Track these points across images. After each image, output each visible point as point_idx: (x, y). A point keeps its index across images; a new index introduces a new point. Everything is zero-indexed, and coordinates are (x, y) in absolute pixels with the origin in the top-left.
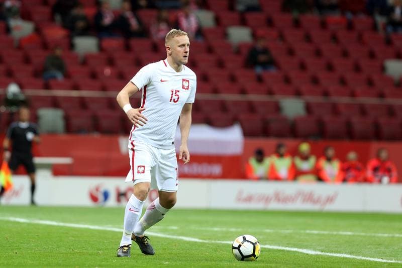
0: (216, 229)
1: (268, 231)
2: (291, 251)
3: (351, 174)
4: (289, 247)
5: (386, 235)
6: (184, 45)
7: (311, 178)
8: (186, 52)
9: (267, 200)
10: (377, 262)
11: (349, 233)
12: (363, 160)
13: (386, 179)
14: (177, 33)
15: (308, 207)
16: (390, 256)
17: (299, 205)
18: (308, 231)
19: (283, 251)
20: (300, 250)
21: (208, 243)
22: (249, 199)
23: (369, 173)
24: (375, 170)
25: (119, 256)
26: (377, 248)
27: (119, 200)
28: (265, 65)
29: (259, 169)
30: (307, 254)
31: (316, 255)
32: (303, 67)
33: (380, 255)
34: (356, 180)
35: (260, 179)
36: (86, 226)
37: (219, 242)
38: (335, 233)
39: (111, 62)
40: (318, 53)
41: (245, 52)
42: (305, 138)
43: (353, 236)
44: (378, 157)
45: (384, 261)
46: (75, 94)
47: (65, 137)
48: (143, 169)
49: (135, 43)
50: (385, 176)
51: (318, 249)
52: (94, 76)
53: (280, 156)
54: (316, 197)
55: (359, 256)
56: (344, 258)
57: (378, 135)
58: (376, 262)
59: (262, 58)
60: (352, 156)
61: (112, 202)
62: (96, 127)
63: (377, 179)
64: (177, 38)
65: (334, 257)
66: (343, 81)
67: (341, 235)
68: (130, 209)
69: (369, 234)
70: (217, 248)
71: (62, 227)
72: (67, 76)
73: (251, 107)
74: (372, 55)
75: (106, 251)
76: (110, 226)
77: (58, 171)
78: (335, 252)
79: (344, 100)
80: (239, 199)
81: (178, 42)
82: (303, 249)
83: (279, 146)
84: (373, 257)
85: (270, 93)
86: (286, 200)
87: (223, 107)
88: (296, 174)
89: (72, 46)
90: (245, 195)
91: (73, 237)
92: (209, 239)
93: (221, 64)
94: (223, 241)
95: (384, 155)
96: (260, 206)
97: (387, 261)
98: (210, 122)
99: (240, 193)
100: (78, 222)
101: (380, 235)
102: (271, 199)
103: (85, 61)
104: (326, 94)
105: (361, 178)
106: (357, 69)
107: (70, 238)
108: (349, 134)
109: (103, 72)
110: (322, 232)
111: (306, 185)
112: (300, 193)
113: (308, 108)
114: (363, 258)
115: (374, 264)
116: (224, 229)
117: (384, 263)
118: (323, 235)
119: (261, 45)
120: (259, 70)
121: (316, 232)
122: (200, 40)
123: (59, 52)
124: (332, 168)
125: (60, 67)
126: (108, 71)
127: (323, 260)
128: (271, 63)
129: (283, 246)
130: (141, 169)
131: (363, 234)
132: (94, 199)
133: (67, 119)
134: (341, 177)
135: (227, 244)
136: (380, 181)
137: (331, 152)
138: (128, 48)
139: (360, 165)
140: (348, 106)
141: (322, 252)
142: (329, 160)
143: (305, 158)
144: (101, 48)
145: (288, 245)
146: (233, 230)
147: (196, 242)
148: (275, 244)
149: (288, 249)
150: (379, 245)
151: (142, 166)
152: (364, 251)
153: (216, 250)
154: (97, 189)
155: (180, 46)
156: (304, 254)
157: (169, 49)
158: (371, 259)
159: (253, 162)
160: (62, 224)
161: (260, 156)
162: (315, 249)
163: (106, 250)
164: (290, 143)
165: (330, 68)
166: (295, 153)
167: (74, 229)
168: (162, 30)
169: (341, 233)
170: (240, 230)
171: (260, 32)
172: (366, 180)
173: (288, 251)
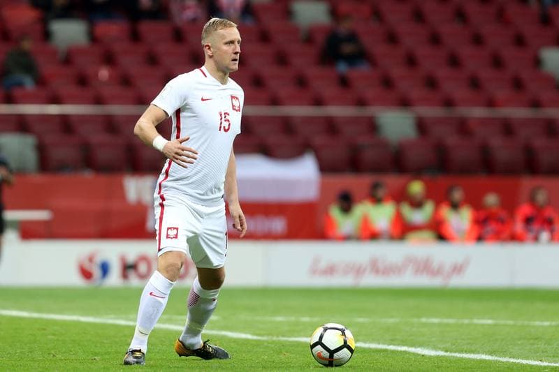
0: (279, 319)
1: (361, 320)
2: (397, 351)
3: (491, 228)
4: (394, 345)
5: (546, 324)
6: (232, 42)
7: (427, 235)
8: (236, 53)
9: (359, 271)
10: (533, 365)
11: (490, 322)
12: (510, 205)
13: (545, 236)
14: (221, 23)
15: (424, 281)
16: (554, 356)
17: (408, 279)
18: (424, 320)
19: (386, 350)
20: (412, 350)
21: (267, 341)
22: (330, 270)
23: (519, 227)
24: (528, 221)
25: (127, 363)
26: (533, 344)
27: (125, 275)
28: (352, 59)
29: (345, 223)
30: (423, 356)
31: (438, 357)
32: (411, 61)
33: (538, 354)
34: (498, 237)
35: (346, 238)
36: (75, 318)
37: (285, 339)
38: (466, 321)
39: (109, 59)
40: (435, 40)
41: (320, 39)
42: (417, 173)
43: (495, 325)
44: (532, 200)
45: (545, 364)
46: (53, 109)
47: (38, 178)
48: (175, 231)
49: (146, 27)
50: (543, 229)
51: (440, 348)
52: (83, 81)
53: (376, 200)
54: (435, 265)
55: (505, 357)
56: (481, 361)
57: (531, 165)
58: (531, 366)
59: (348, 49)
60: (491, 200)
61: (114, 279)
62: (88, 161)
63: (531, 235)
64: (221, 31)
65: (465, 359)
66: (475, 83)
67: (476, 325)
68: (151, 294)
69: (520, 323)
70: (282, 348)
71: (36, 320)
72: (41, 82)
73: (331, 126)
74: (520, 41)
75: (107, 357)
76: (112, 316)
77: (29, 232)
78: (466, 352)
79: (478, 112)
80: (314, 271)
81: (223, 37)
82: (415, 347)
83: (375, 186)
84: (527, 358)
85: (361, 102)
86: (389, 270)
87: (287, 125)
88: (403, 230)
89: (47, 35)
90: (323, 264)
91: (54, 335)
92: (269, 335)
93: (282, 59)
94: (290, 337)
95: (541, 197)
96: (346, 281)
97: (550, 364)
98: (268, 151)
99: (316, 261)
100: (61, 312)
101: (537, 323)
102: (365, 270)
103: (68, 59)
104: (449, 103)
105: (506, 234)
106: (497, 62)
107: (49, 337)
108: (487, 165)
109: (97, 75)
110: (446, 321)
111: (420, 247)
112: (410, 260)
113: (422, 126)
114: (512, 360)
115: (529, 369)
116: (293, 319)
117: (545, 367)
118: (448, 325)
119: (345, 28)
120: (342, 68)
121: (436, 320)
122: (249, 22)
123: (27, 45)
124: (460, 220)
125: (29, 68)
126: (104, 73)
127: (449, 365)
128: (360, 56)
129: (384, 344)
130: (172, 233)
131: (511, 322)
132: (86, 274)
133: (41, 150)
134: (474, 234)
135: (296, 342)
136: (536, 239)
137: (457, 195)
138: (135, 37)
139: (503, 214)
140: (484, 122)
141: (446, 351)
142: (455, 206)
143: (417, 204)
144: (93, 38)
145: (392, 342)
146: (306, 319)
147: (247, 340)
148: (373, 341)
149: (392, 347)
150: (536, 339)
151: (174, 228)
152: (512, 348)
153: (280, 352)
154: (91, 260)
155: (226, 43)
156: (418, 355)
157: (209, 48)
158: (524, 362)
159: (335, 212)
160: (35, 315)
161: (347, 203)
162: (435, 348)
163: (106, 354)
164: (392, 181)
165: (454, 61)
166: (400, 197)
167: (55, 322)
168: (189, 8)
169: (476, 321)
170: (316, 319)
171: (344, 7)
172: (514, 238)
173: (393, 352)
